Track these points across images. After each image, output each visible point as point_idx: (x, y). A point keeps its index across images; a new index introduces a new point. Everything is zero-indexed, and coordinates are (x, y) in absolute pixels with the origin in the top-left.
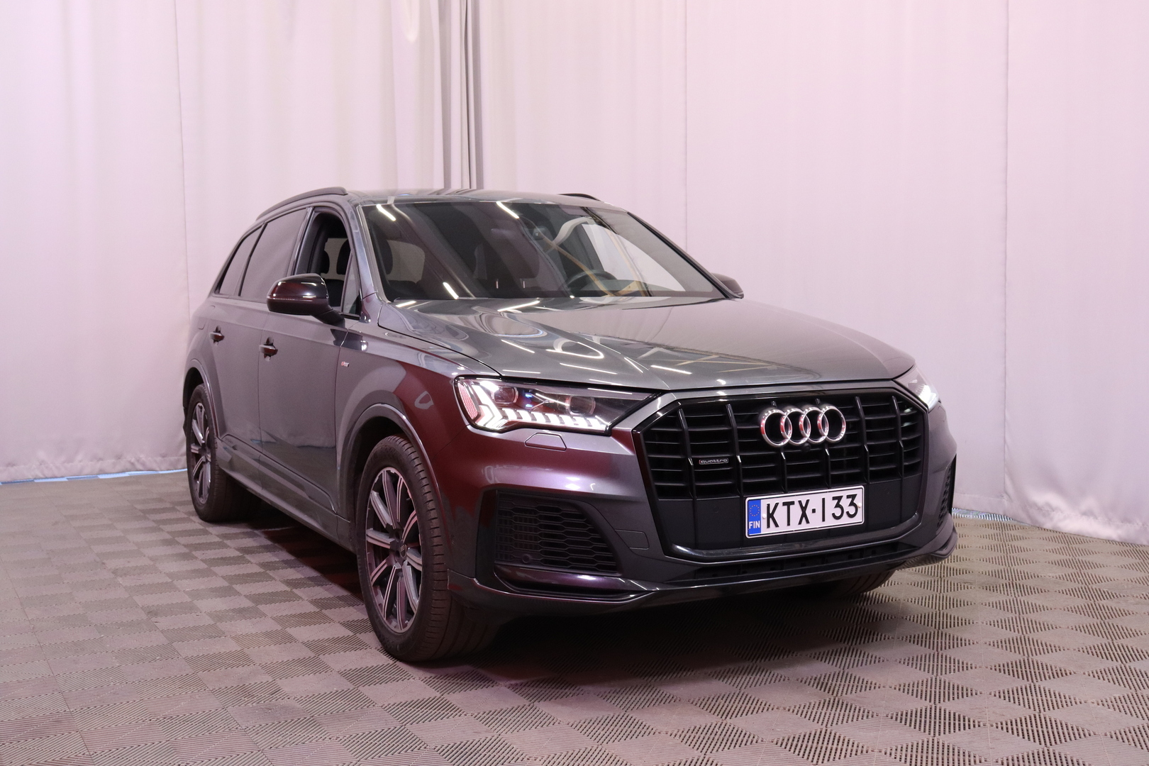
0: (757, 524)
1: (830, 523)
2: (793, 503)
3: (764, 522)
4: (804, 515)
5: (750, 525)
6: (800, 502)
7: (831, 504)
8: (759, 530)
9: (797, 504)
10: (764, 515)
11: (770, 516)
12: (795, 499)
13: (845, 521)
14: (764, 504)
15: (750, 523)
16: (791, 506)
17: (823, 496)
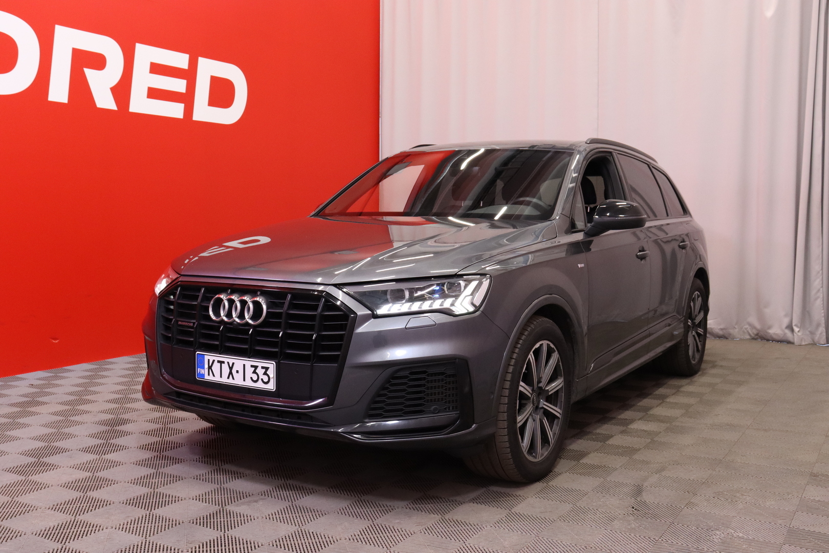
0: (202, 371)
1: (249, 383)
2: (224, 362)
3: (206, 371)
4: (231, 373)
5: (199, 371)
6: (228, 363)
7: (250, 371)
8: (203, 375)
9: (226, 363)
10: (206, 366)
11: (210, 368)
12: (226, 360)
13: (260, 385)
14: (206, 358)
15: (199, 369)
16: (223, 364)
17: (244, 362)
